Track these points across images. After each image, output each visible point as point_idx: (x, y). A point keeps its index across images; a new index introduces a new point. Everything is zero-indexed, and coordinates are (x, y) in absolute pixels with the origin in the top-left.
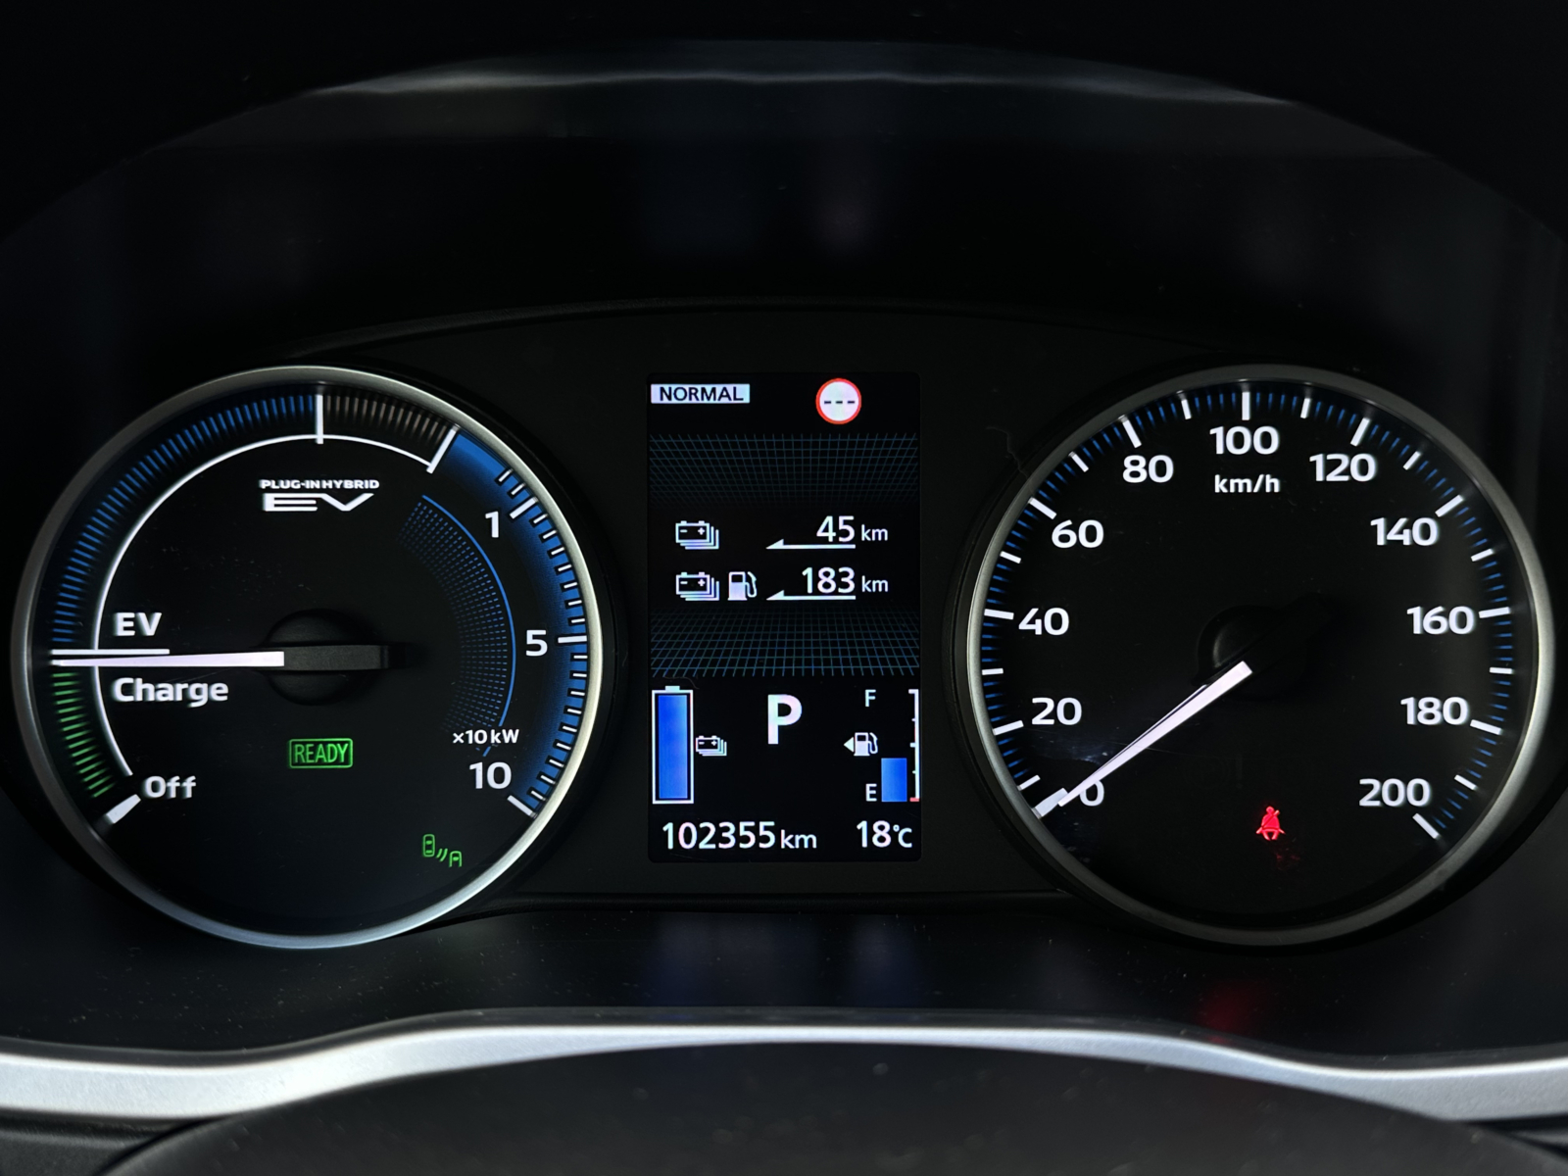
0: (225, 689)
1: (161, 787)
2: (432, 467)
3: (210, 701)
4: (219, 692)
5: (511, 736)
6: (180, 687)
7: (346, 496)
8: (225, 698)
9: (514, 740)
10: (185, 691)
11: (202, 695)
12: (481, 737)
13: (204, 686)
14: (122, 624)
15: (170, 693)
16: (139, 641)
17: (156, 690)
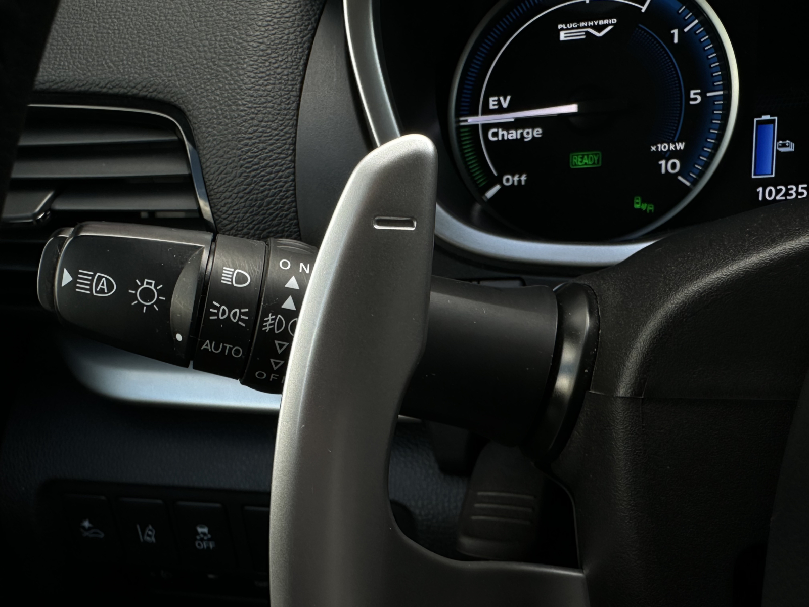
0: (540, 131)
1: (510, 180)
2: (644, 9)
3: (534, 137)
4: (538, 132)
5: (681, 146)
6: (519, 131)
7: (599, 28)
8: (540, 136)
9: (682, 148)
10: (522, 134)
11: (531, 134)
12: (665, 147)
13: (530, 130)
14: (492, 103)
15: (513, 135)
16: (500, 110)
17: (508, 133)
